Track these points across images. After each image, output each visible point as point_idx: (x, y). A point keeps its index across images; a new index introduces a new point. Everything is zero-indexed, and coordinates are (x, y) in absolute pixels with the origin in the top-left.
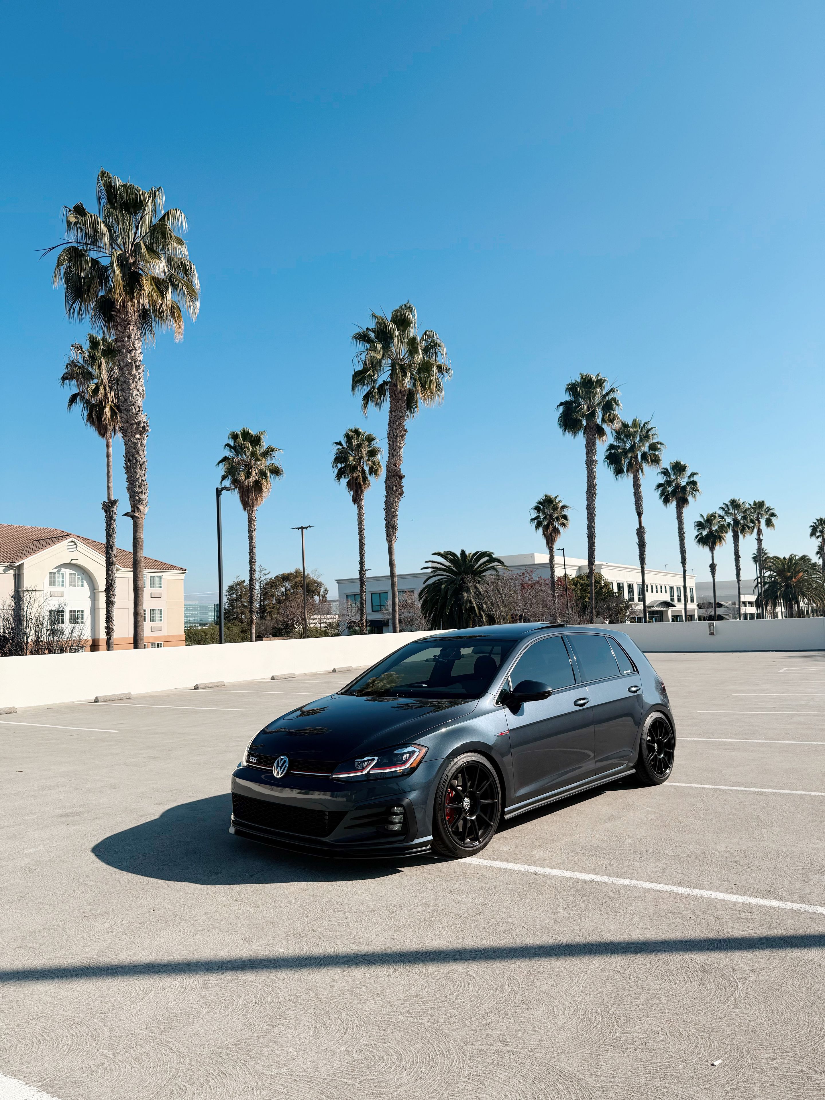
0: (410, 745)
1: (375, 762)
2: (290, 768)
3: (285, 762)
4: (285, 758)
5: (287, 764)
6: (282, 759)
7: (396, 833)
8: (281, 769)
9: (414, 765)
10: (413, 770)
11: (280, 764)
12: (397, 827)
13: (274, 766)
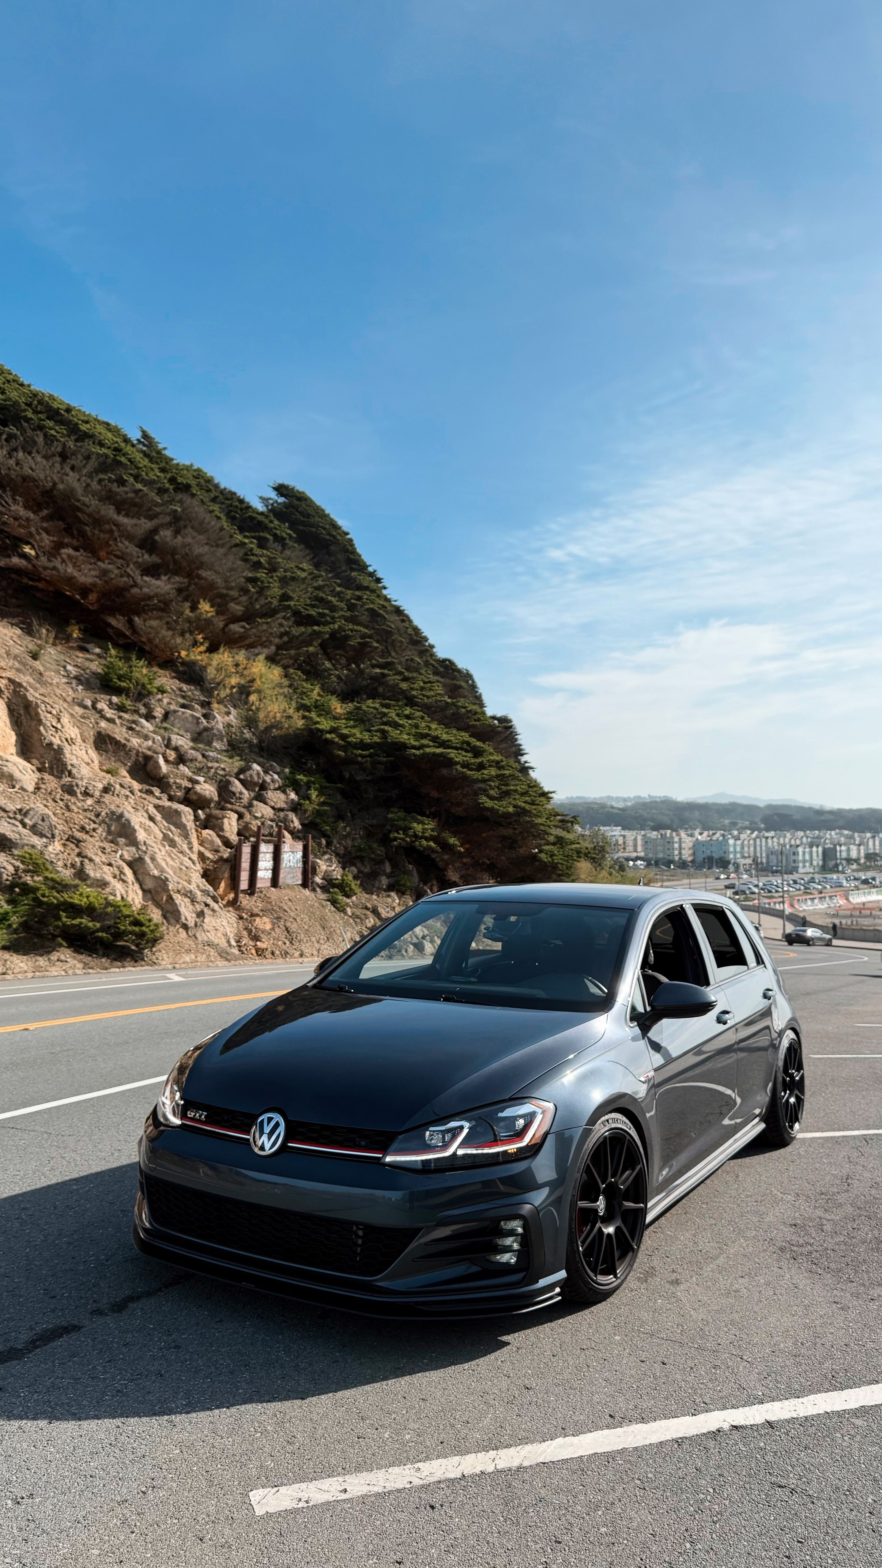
0: (526, 1100)
1: (466, 1131)
2: (287, 1139)
3: (277, 1125)
4: (278, 1118)
5: (282, 1129)
6: (270, 1120)
7: (507, 1269)
8: (269, 1139)
9: (537, 1140)
10: (534, 1149)
11: (267, 1130)
12: (508, 1258)
13: (253, 1131)
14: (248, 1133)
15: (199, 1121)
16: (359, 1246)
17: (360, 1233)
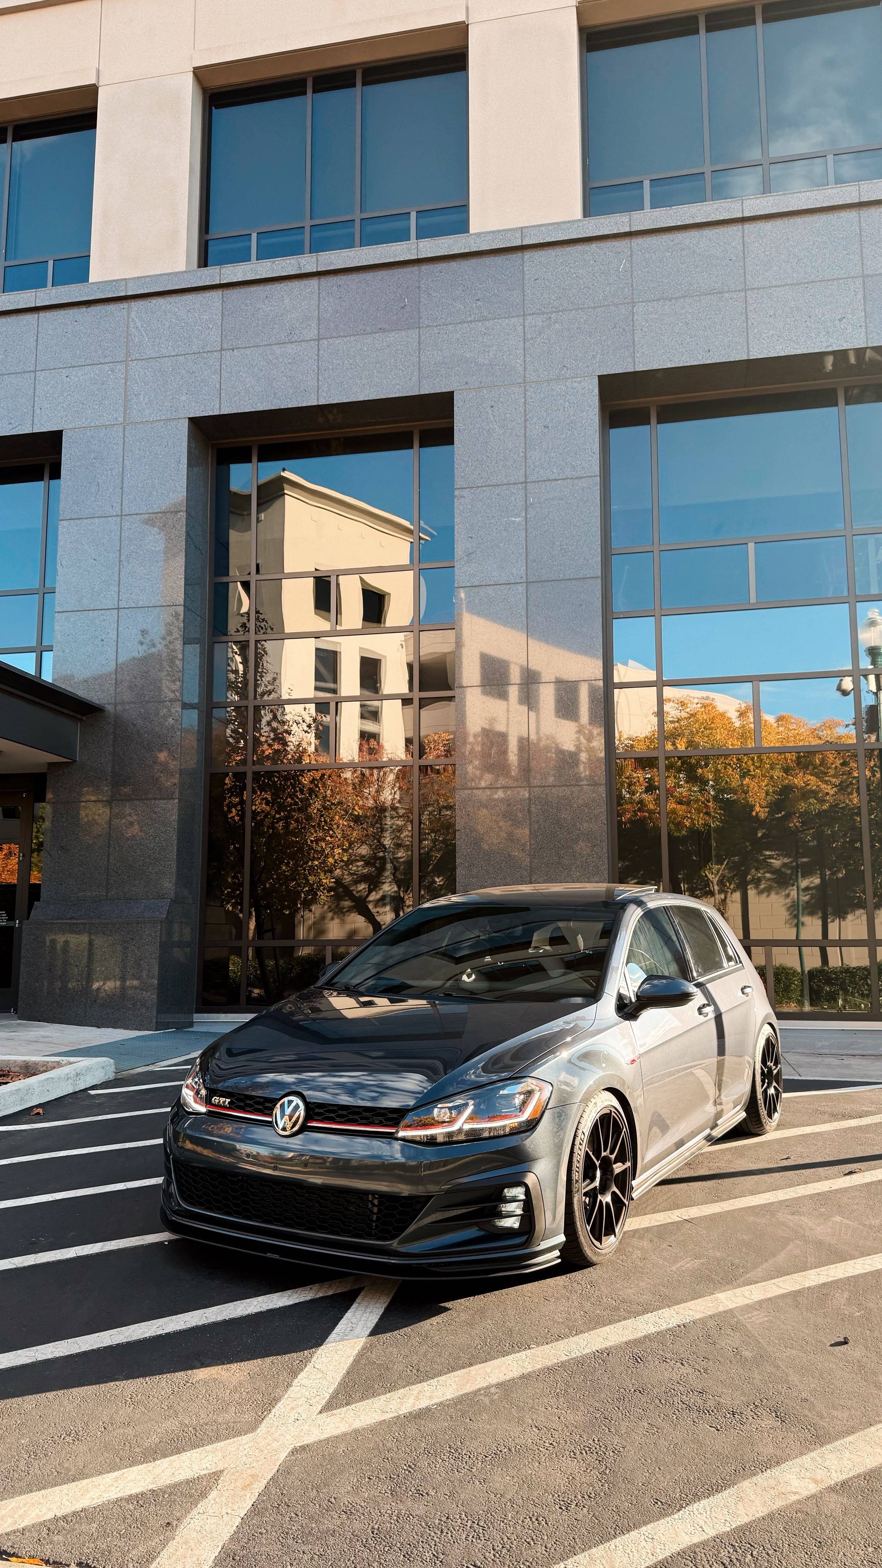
0: (522, 1079)
1: (471, 1108)
3: (297, 1107)
4: (297, 1101)
5: (301, 1111)
6: (290, 1102)
7: (510, 1233)
8: (290, 1120)
9: (536, 1114)
12: (512, 1223)
13: (274, 1112)
14: (270, 1115)
15: (224, 1107)
16: (375, 1214)
17: (376, 1202)
